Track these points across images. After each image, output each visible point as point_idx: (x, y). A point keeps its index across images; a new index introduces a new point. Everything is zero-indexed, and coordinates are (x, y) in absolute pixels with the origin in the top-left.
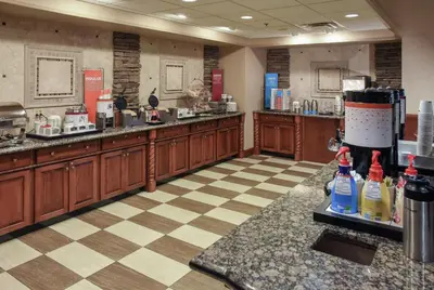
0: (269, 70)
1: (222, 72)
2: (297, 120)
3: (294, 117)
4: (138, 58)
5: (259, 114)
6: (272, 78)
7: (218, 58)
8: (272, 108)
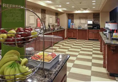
0: (69, 18)
1: (59, 19)
2: (77, 30)
3: (76, 29)
4: (45, 15)
5: (68, 29)
6: (70, 21)
7: (58, 16)
8: (71, 27)
